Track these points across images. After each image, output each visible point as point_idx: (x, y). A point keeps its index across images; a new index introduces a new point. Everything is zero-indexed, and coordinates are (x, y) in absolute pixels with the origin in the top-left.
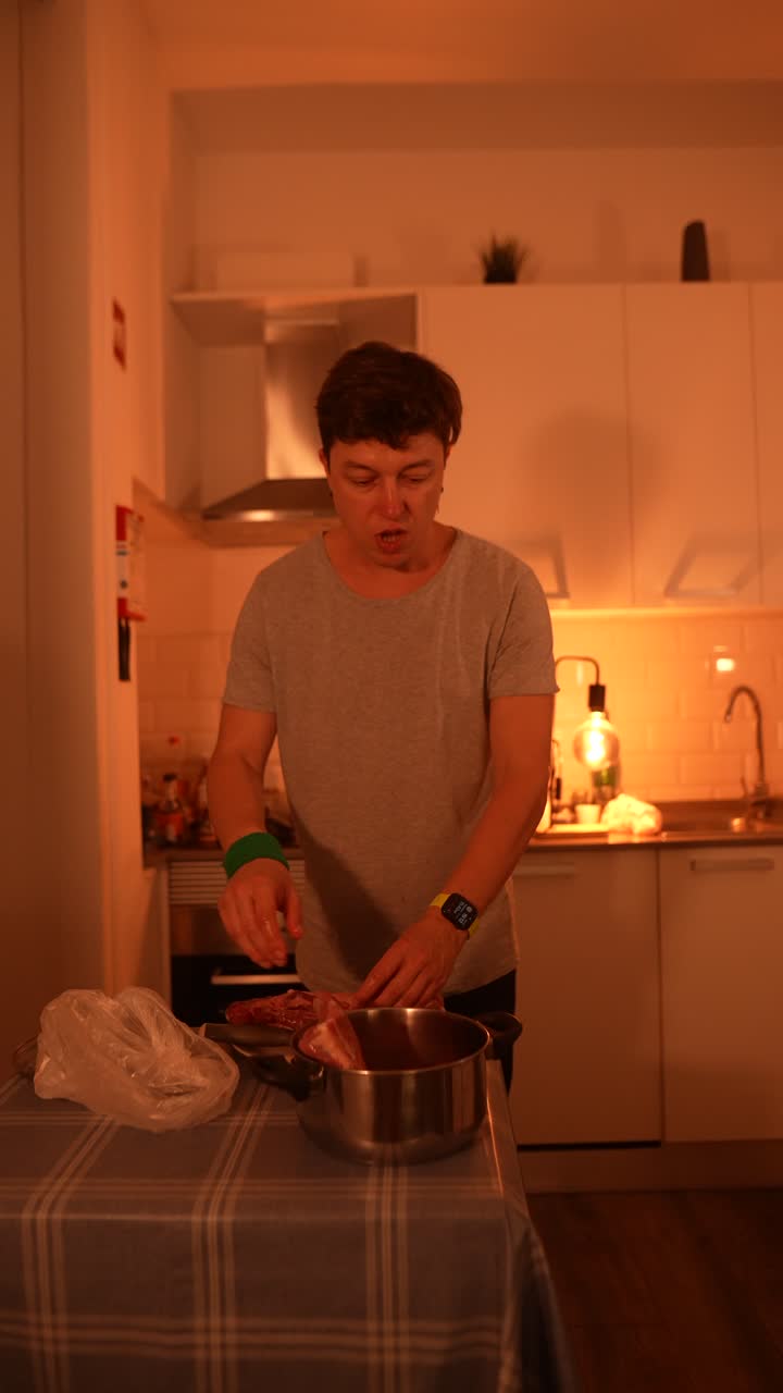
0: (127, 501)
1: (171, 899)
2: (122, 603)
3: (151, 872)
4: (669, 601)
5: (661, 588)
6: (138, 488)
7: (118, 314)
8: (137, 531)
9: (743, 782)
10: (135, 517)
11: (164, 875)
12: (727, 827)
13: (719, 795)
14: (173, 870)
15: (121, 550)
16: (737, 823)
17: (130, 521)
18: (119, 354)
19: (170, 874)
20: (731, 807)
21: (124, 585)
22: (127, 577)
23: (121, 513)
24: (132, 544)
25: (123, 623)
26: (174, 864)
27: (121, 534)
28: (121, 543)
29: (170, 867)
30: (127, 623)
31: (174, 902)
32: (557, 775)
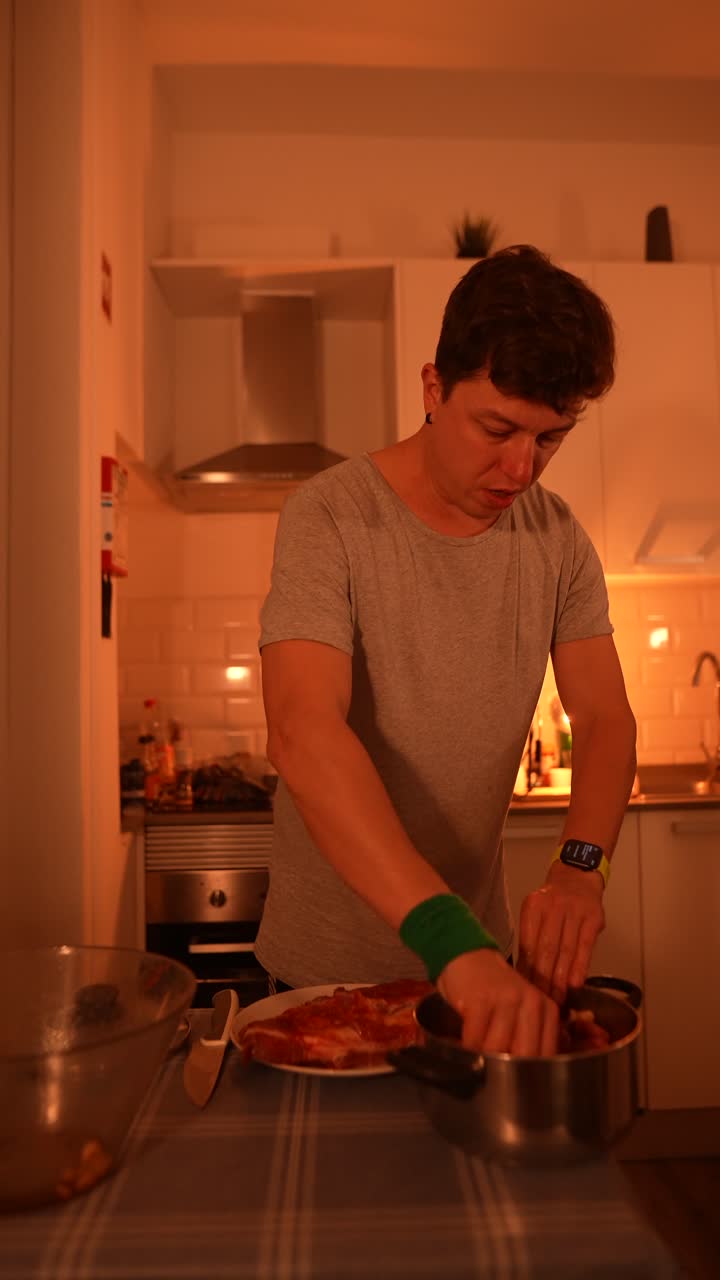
0: (111, 453)
1: (147, 865)
2: (106, 556)
3: (128, 836)
4: (639, 568)
5: (631, 556)
6: (120, 444)
7: (106, 268)
8: (122, 484)
9: (702, 745)
10: (120, 470)
11: (141, 839)
12: (691, 790)
13: (681, 758)
14: (149, 835)
15: (105, 501)
16: (701, 787)
17: (115, 473)
18: (106, 307)
19: (146, 838)
20: (697, 771)
21: (108, 537)
22: (111, 529)
23: (107, 464)
24: (117, 496)
25: (106, 577)
26: (151, 829)
27: (106, 486)
28: (106, 494)
29: (146, 832)
30: (109, 578)
31: (149, 868)
32: (536, 738)
